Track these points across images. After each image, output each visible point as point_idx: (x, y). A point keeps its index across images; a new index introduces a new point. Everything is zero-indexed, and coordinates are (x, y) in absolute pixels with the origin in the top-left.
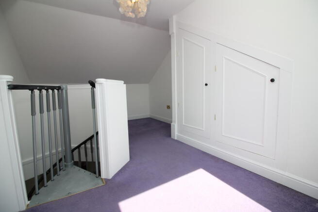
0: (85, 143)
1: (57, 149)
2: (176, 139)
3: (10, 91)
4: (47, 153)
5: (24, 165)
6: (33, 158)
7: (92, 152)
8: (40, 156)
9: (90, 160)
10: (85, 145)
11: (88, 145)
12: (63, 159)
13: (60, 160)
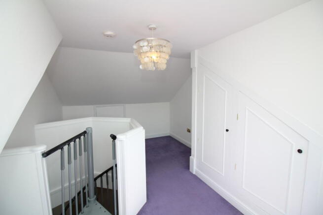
0: (107, 172)
1: (81, 177)
2: (194, 173)
3: (44, 158)
4: (73, 182)
5: (51, 195)
6: (61, 187)
7: (113, 181)
8: (67, 184)
9: (110, 187)
10: (107, 174)
11: (110, 174)
12: (87, 187)
13: (84, 188)
